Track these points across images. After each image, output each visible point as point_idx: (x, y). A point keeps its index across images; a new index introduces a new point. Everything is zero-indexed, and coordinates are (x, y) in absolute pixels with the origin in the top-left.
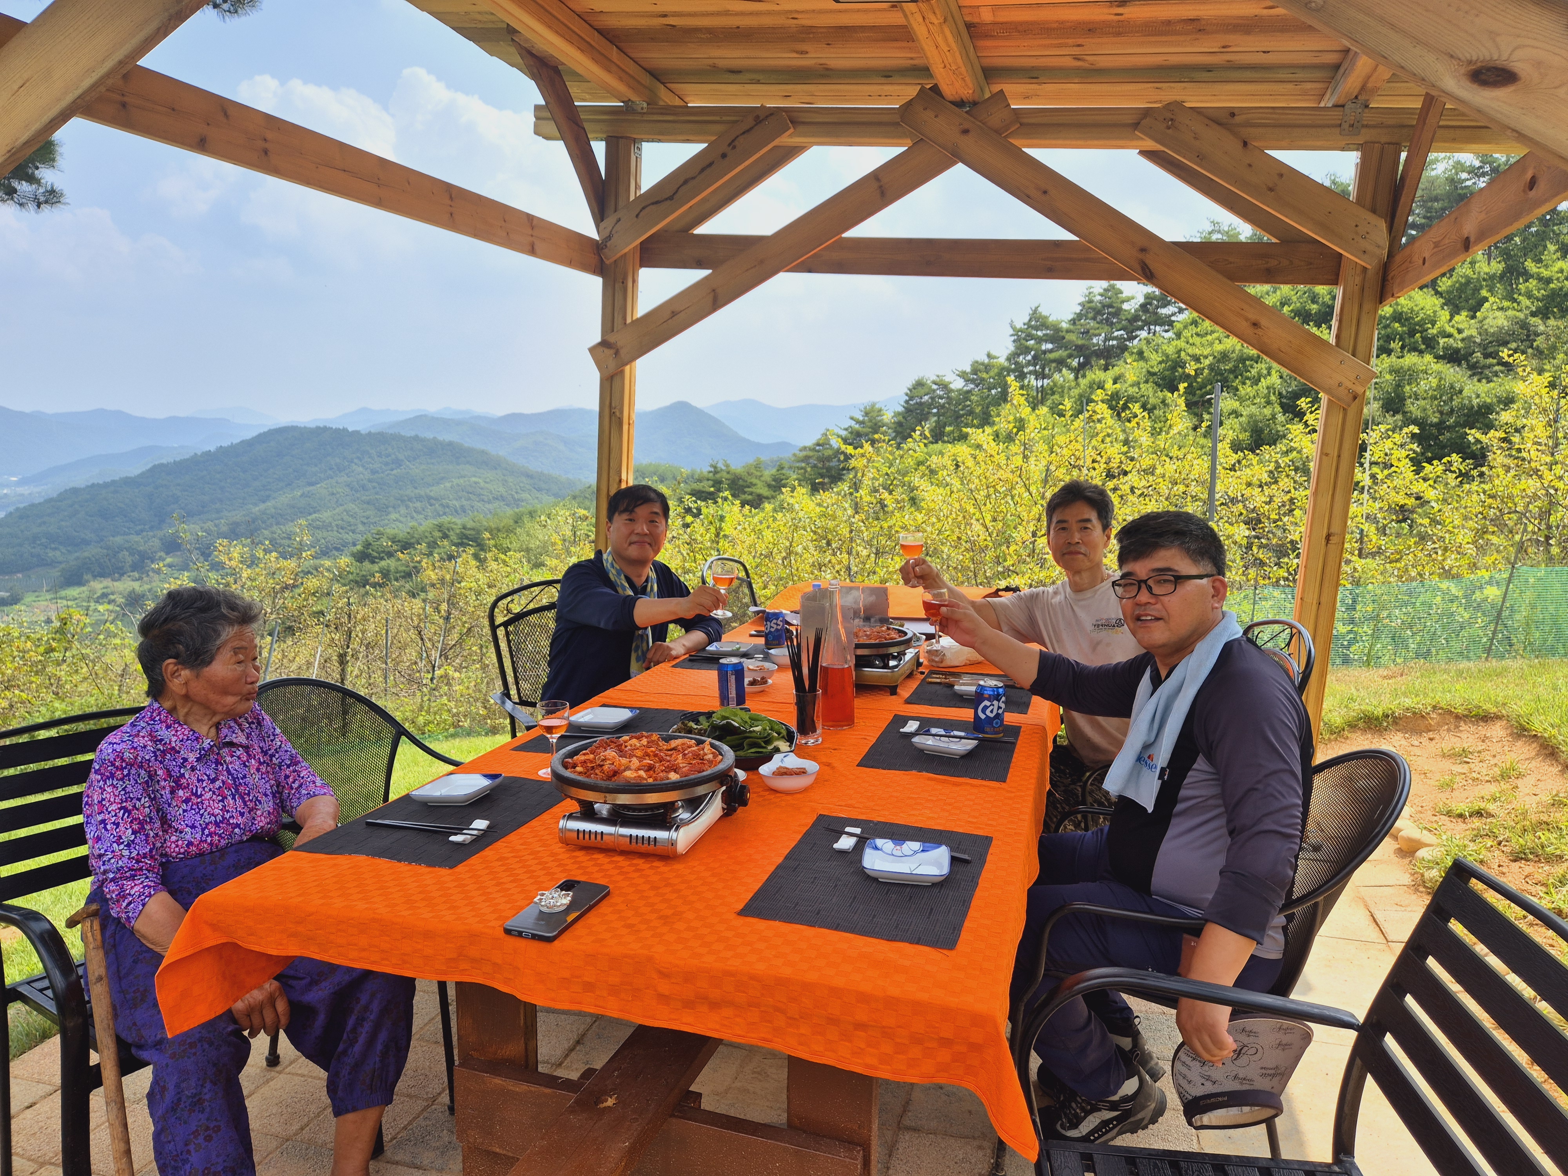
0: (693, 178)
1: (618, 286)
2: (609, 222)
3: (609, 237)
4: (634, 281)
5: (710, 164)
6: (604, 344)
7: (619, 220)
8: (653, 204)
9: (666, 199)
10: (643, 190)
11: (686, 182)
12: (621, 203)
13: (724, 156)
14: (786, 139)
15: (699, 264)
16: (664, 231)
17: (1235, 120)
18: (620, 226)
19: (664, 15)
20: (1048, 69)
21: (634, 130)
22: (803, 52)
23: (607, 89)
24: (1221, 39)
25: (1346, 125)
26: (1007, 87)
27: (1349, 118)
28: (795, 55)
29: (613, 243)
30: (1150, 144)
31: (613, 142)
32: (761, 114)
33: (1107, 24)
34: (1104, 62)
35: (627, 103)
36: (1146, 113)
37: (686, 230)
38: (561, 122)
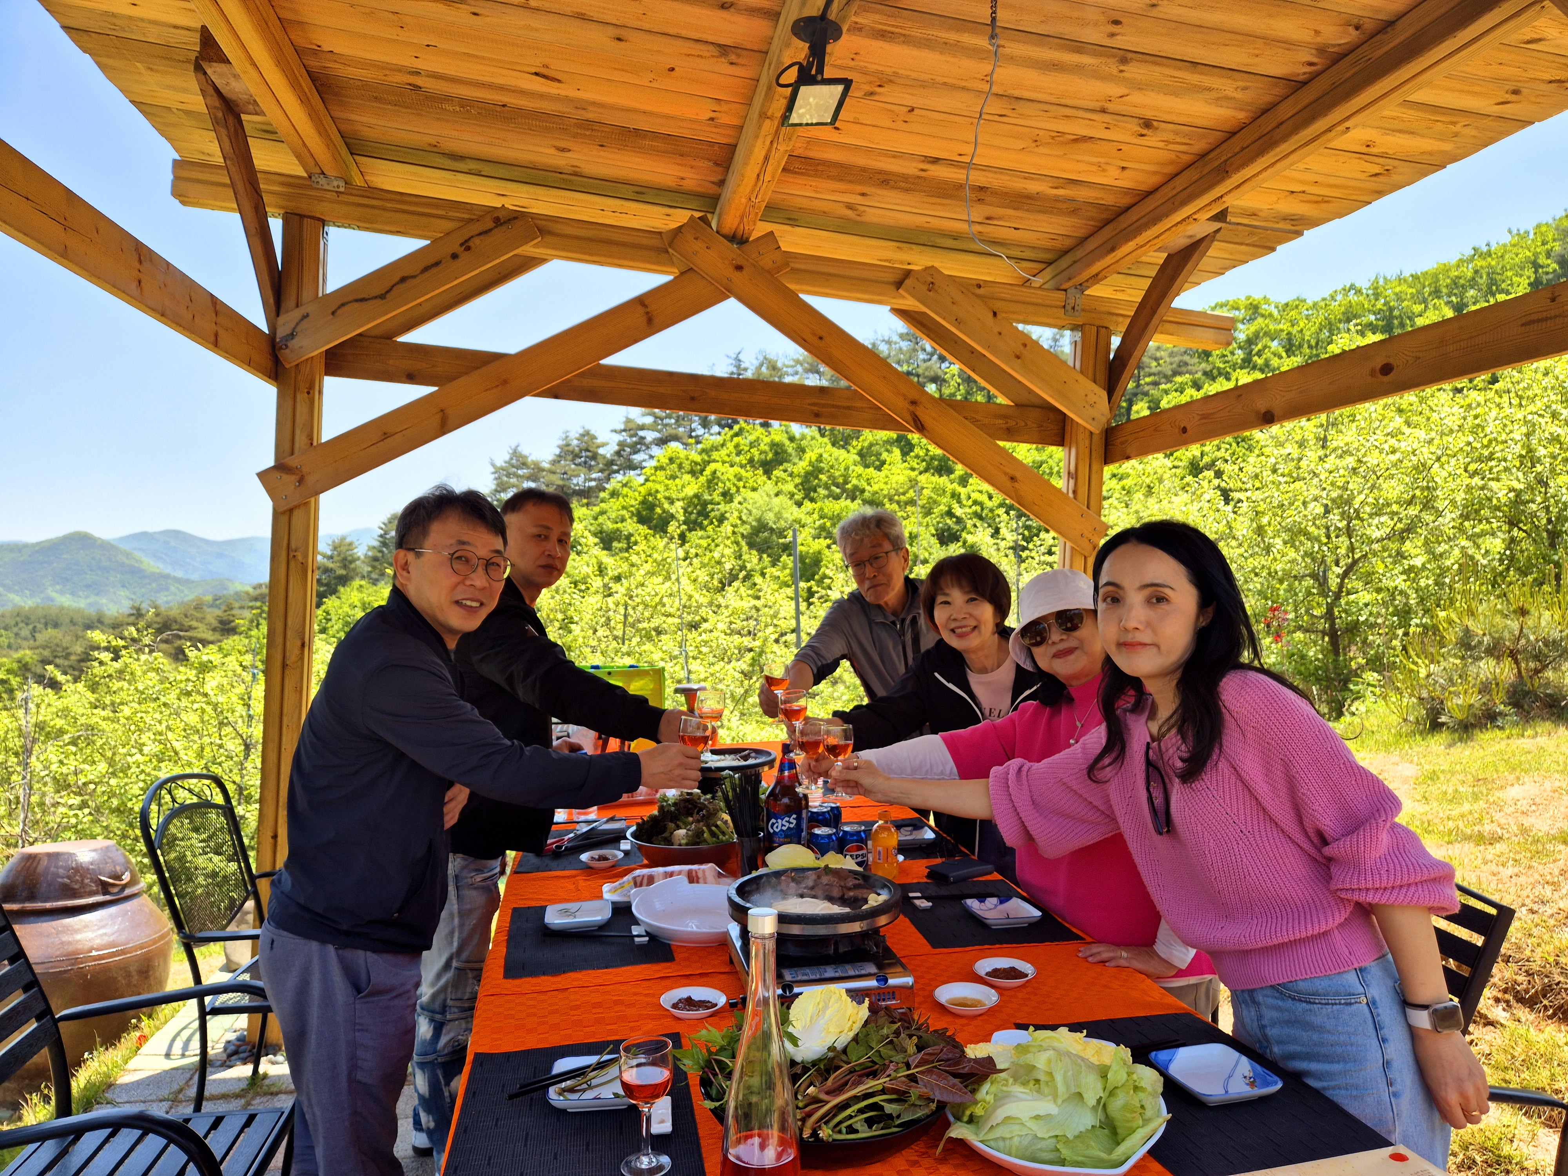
0: (414, 277)
1: (301, 397)
2: (290, 316)
3: (292, 336)
4: (320, 392)
5: (437, 264)
6: (280, 467)
7: (303, 317)
8: (356, 301)
9: (376, 297)
11: (403, 280)
12: (306, 295)
13: (455, 256)
14: (528, 250)
15: (411, 378)
16: (360, 335)
17: (981, 291)
18: (304, 324)
19: (417, 73)
20: (812, 212)
21: (318, 209)
22: (563, 150)
23: (302, 154)
24: (989, 210)
25: (1069, 308)
26: (778, 229)
27: (1071, 301)
28: (553, 151)
29: (294, 343)
30: (910, 303)
31: (292, 221)
32: (501, 214)
33: (905, 178)
34: (872, 216)
35: (315, 173)
36: (908, 273)
37: (389, 337)
38: (240, 186)
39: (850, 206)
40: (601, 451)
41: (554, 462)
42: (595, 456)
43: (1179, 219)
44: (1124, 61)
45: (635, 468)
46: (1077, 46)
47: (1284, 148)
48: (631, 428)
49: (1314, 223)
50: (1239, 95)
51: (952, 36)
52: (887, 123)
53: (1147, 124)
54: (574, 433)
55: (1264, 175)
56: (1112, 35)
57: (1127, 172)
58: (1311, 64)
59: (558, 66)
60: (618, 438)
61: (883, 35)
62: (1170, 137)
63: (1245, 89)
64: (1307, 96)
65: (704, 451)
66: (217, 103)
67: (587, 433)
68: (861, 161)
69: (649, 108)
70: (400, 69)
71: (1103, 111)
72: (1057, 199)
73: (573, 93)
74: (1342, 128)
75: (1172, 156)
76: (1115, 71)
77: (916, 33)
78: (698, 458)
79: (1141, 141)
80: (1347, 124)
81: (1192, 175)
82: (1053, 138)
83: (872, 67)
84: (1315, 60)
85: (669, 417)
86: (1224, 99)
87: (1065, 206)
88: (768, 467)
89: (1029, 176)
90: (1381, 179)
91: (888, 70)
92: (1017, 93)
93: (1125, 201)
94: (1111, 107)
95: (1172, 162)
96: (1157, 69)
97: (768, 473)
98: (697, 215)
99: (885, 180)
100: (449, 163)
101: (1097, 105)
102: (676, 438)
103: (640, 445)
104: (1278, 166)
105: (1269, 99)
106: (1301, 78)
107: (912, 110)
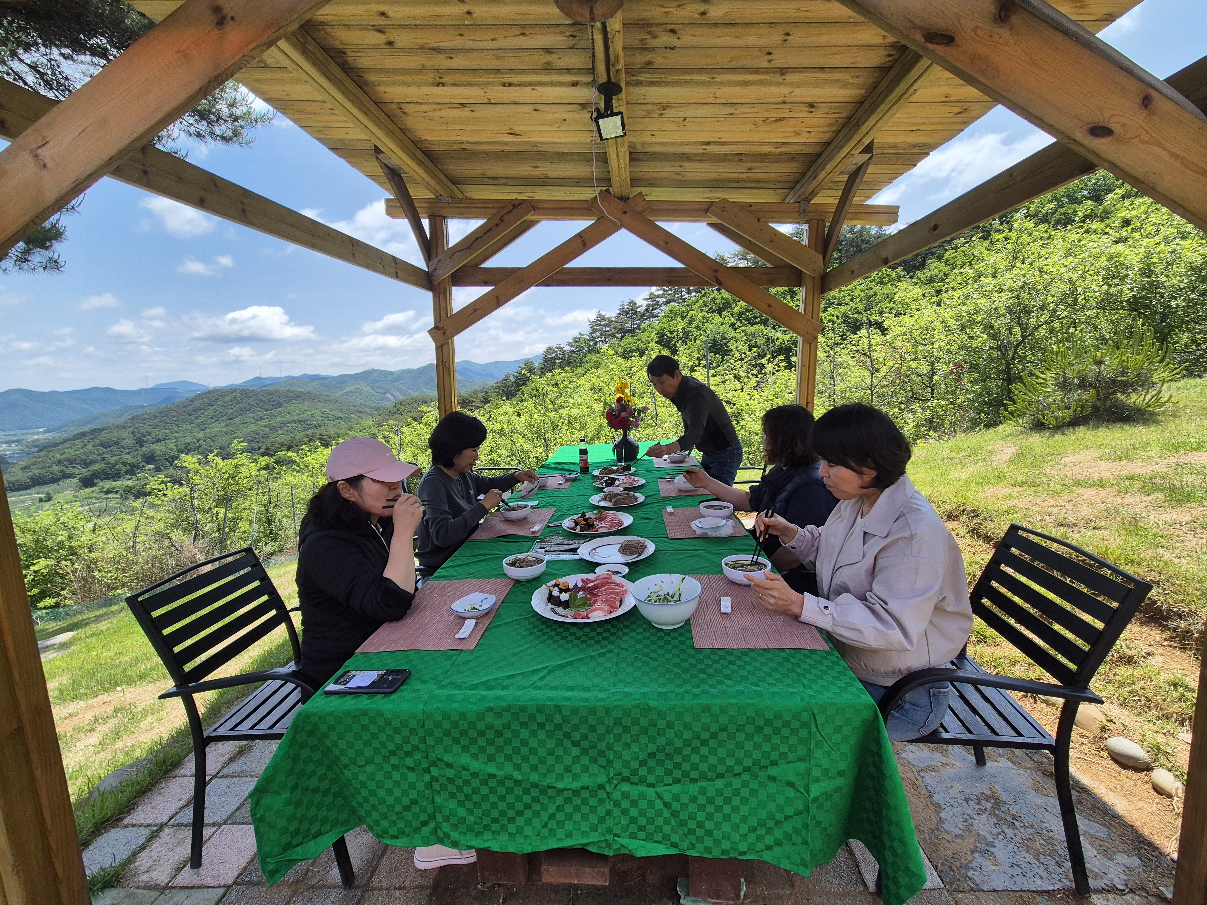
0: (481, 237)
1: (441, 297)
2: (434, 261)
3: (435, 270)
4: (450, 294)
5: (490, 229)
6: (436, 328)
7: (439, 261)
8: (458, 252)
9: (465, 249)
10: (451, 245)
11: (477, 239)
12: (440, 252)
13: (497, 225)
14: (530, 217)
15: (486, 284)
16: (464, 266)
17: (752, 208)
18: (440, 264)
19: (462, 143)
20: (661, 179)
21: (443, 212)
22: (536, 167)
23: (429, 188)
24: (749, 165)
25: (801, 212)
26: (644, 190)
27: (802, 208)
28: (531, 169)
29: (436, 273)
30: (714, 220)
31: (433, 218)
32: (516, 203)
33: (697, 154)
34: (689, 176)
35: (439, 197)
36: (712, 203)
37: (476, 265)
38: (404, 206)
39: (677, 173)
40: (638, 310)
41: (617, 317)
42: (636, 313)
43: (843, 156)
44: (783, 74)
45: (655, 317)
46: (756, 71)
47: (883, 107)
48: (652, 297)
49: (934, 146)
50: (855, 81)
51: (687, 77)
52: (676, 128)
53: (811, 105)
54: (626, 301)
55: (878, 125)
56: (770, 61)
57: (812, 134)
58: (890, 56)
59: (517, 128)
60: (646, 303)
61: (653, 84)
62: (825, 110)
63: (858, 77)
64: (892, 74)
65: (688, 305)
66: (387, 171)
67: (632, 302)
68: (670, 149)
69: (563, 141)
70: (455, 143)
71: (784, 102)
72: (780, 154)
73: (528, 140)
74: (911, 90)
75: (833, 121)
76: (781, 80)
77: (669, 79)
78: (684, 309)
79: (811, 115)
80: (914, 87)
81: (846, 130)
82: (764, 121)
83: (656, 101)
84: (891, 53)
85: (670, 290)
86: (846, 85)
87: (786, 157)
88: (720, 312)
89: (762, 144)
90: (963, 115)
91: (664, 101)
92: (734, 101)
93: (818, 149)
94: (787, 100)
95: (831, 125)
96: (804, 75)
97: (720, 314)
98: (604, 189)
99: (687, 157)
100: (491, 181)
101: (780, 100)
102: (674, 301)
103: (656, 305)
104: (885, 118)
105: (872, 80)
106: (887, 65)
107: (685, 119)
